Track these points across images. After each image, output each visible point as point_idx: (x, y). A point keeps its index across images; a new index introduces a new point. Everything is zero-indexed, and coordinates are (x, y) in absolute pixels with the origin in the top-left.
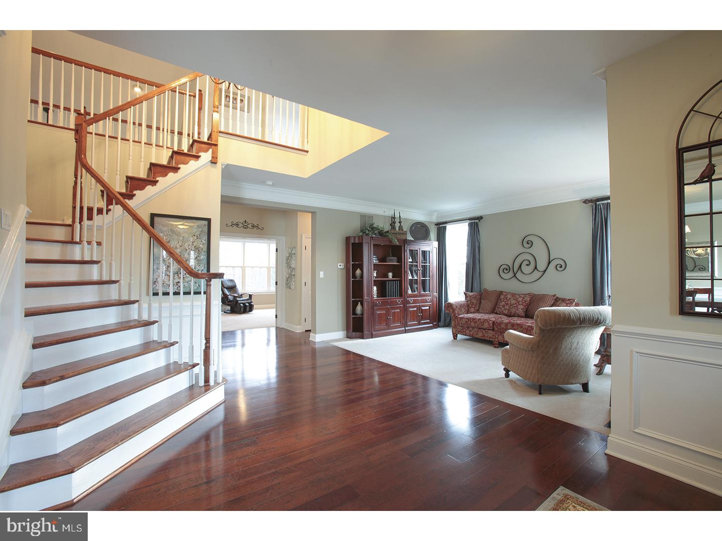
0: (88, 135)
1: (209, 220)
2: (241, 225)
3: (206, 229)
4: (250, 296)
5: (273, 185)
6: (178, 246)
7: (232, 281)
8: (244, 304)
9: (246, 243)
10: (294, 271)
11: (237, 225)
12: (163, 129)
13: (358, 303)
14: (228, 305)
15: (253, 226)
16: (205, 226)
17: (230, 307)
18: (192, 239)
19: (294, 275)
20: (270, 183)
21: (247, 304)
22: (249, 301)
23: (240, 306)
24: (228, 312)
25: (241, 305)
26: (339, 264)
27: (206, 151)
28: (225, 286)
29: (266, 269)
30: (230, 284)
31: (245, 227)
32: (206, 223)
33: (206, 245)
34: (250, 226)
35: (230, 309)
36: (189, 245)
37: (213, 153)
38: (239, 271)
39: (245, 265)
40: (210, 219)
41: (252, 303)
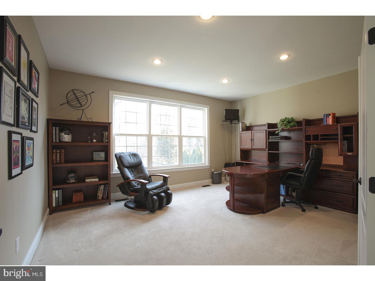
4: (165, 179)
7: (135, 155)
8: (158, 195)
9: (153, 105)
21: (163, 194)
22: (164, 188)
23: (152, 199)
28: (126, 164)
29: (177, 137)
30: (132, 160)
38: (143, 141)
39: (152, 133)
41: (169, 191)
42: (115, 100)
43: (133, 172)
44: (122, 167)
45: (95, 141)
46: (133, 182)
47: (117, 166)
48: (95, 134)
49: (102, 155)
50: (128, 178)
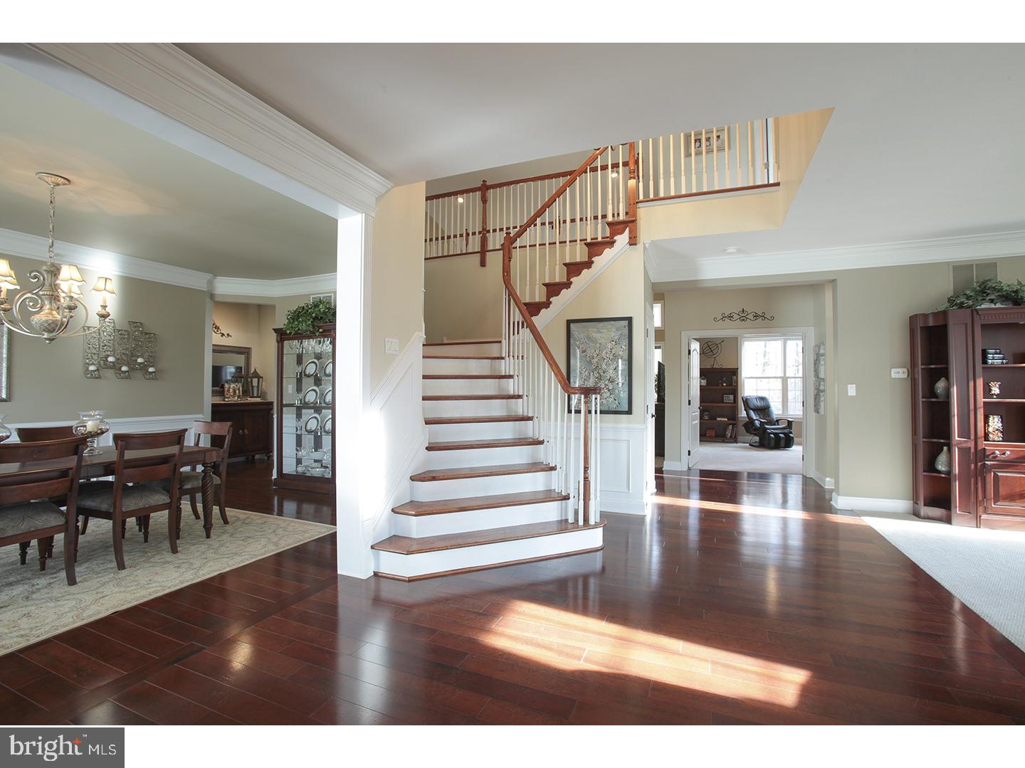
0: (513, 250)
1: (630, 320)
2: (736, 317)
3: (626, 331)
4: (790, 423)
5: (739, 251)
6: (595, 356)
7: (763, 399)
8: (777, 434)
10: (822, 383)
11: (730, 317)
12: (586, 218)
13: (942, 450)
14: (755, 435)
15: (756, 316)
16: (625, 327)
17: (758, 438)
18: (609, 346)
19: (823, 391)
20: (731, 250)
22: (786, 431)
23: (771, 437)
24: (754, 444)
25: (772, 435)
26: (893, 370)
27: (622, 232)
28: (752, 406)
30: (759, 404)
31: (743, 319)
32: (626, 323)
33: (627, 351)
34: (750, 316)
35: (758, 440)
36: (607, 353)
37: (630, 232)
38: (778, 384)
39: (787, 375)
40: (631, 318)
41: (791, 435)
42: (745, 343)
43: (759, 415)
44: (747, 409)
45: (725, 384)
46: (756, 421)
47: (743, 408)
48: (725, 379)
49: (731, 397)
50: (752, 419)
